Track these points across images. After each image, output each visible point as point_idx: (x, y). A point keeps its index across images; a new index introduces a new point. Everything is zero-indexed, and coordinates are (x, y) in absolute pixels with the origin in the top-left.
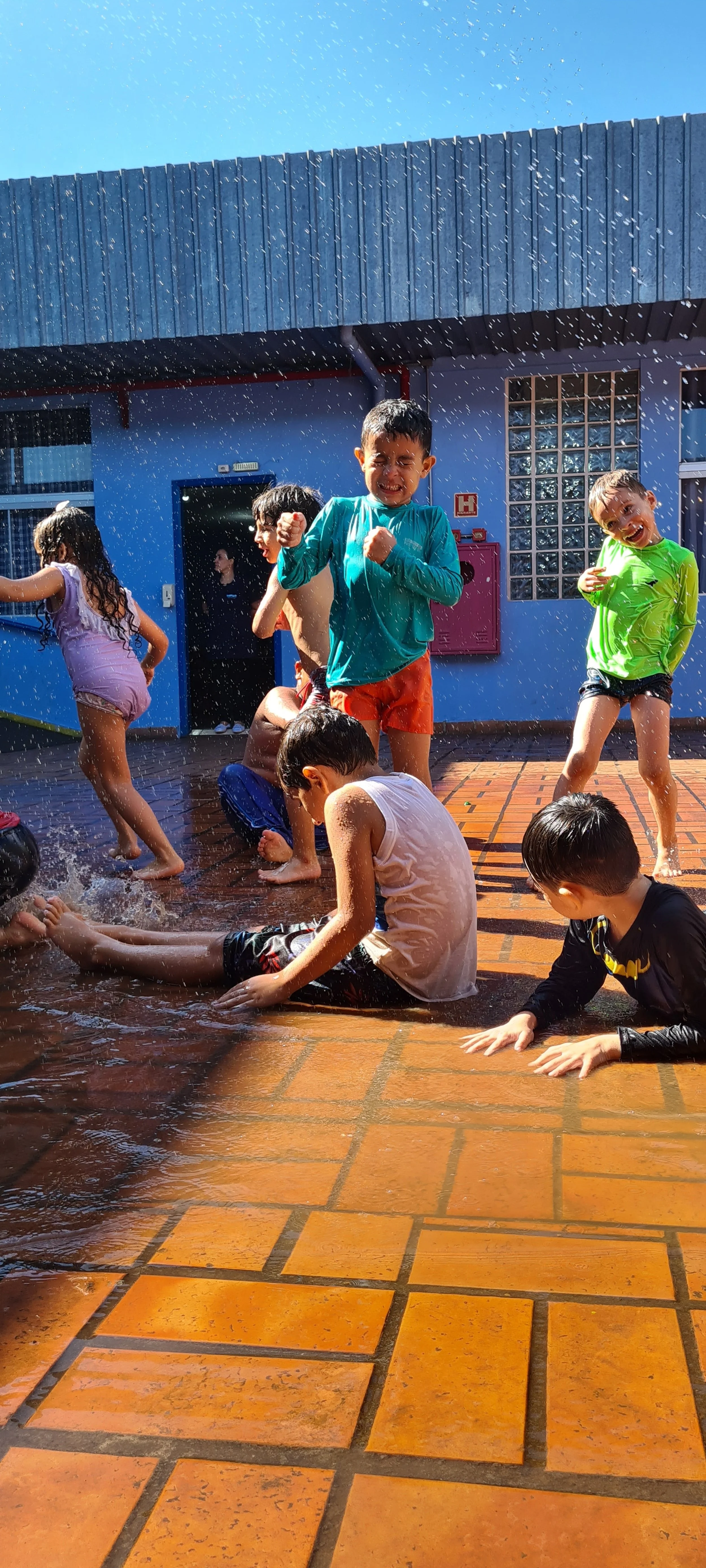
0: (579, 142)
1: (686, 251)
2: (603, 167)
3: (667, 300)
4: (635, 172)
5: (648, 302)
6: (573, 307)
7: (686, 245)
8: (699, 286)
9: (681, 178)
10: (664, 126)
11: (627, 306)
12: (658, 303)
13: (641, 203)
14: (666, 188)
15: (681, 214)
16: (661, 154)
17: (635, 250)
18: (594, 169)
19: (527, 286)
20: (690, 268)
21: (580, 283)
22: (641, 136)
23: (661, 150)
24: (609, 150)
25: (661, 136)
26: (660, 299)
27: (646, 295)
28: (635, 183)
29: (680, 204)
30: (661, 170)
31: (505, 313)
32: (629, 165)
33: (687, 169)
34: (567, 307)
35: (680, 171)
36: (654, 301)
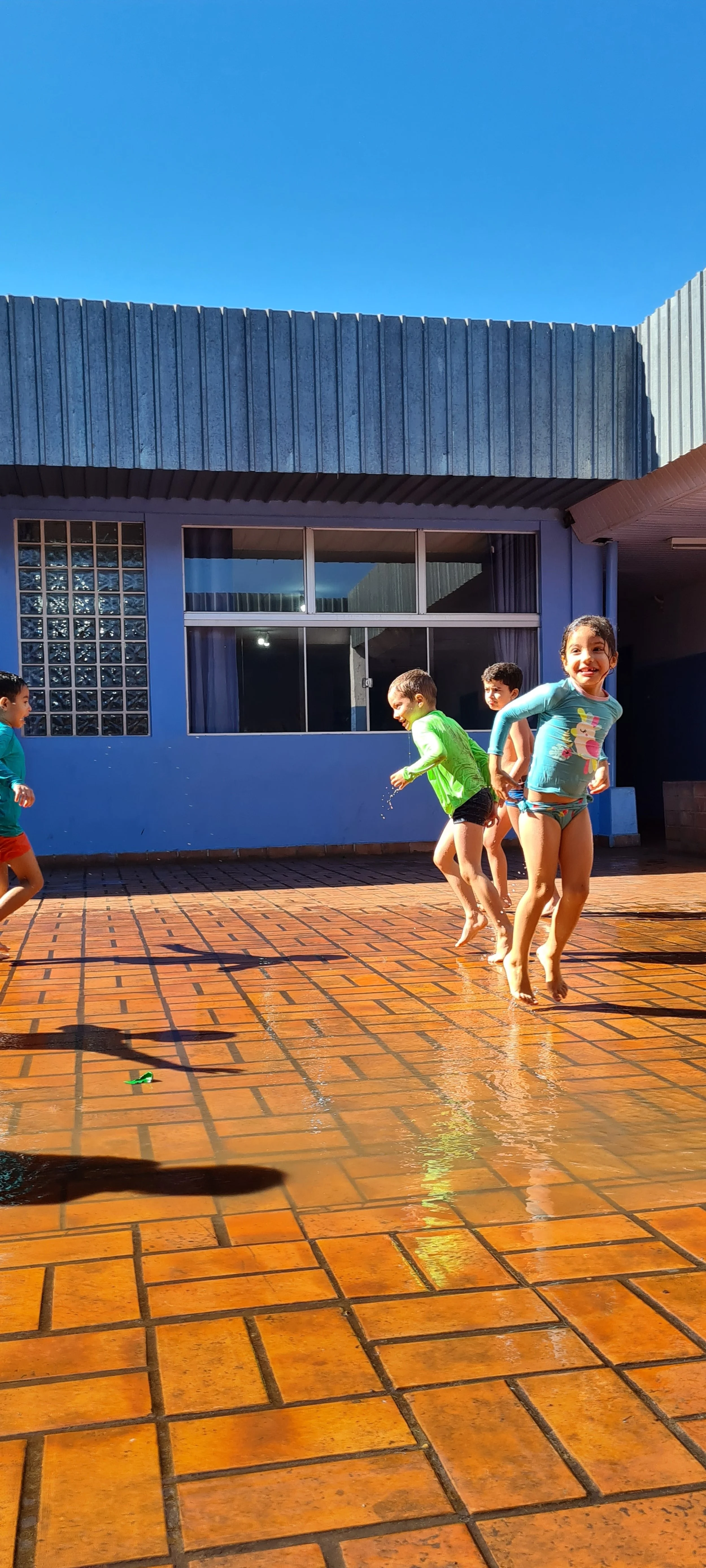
0: (79, 315)
1: (181, 426)
2: (103, 341)
3: (165, 468)
4: (133, 349)
5: (148, 468)
6: (78, 466)
7: (181, 421)
8: (194, 459)
9: (175, 362)
10: (157, 312)
11: (130, 470)
12: (157, 469)
13: (139, 378)
14: (161, 368)
15: (175, 394)
16: (155, 337)
17: (135, 420)
18: (94, 341)
19: (33, 441)
20: (185, 442)
21: (84, 444)
22: (137, 319)
23: (155, 334)
24: (108, 327)
25: (155, 321)
26: (159, 467)
27: (146, 462)
28: (133, 359)
29: (174, 384)
30: (156, 352)
31: (12, 464)
32: (127, 343)
33: (179, 355)
34: (72, 465)
35: (173, 356)
36: (154, 468)
